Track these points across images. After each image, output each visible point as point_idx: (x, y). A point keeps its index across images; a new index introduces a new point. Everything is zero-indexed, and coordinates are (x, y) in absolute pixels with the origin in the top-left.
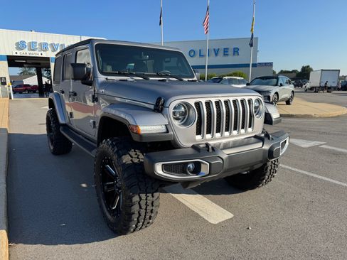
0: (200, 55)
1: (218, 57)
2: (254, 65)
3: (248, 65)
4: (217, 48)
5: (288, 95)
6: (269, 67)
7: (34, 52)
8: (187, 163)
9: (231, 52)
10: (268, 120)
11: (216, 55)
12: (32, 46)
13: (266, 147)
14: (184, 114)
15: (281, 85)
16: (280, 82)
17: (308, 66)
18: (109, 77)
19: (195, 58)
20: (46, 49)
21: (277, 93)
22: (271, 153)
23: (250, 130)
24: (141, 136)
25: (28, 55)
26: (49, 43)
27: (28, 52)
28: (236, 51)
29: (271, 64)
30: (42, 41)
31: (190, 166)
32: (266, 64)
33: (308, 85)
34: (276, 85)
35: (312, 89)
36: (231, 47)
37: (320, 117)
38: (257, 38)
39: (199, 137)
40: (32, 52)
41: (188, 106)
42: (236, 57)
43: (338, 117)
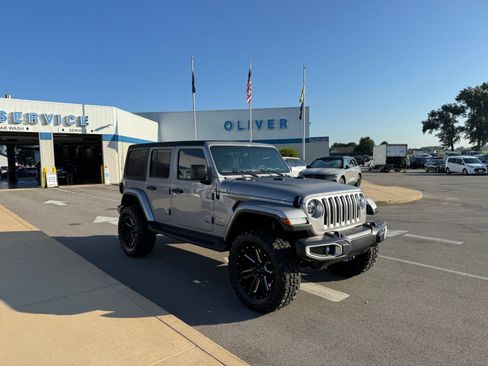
0: (239, 129)
1: (262, 131)
2: (307, 140)
3: (300, 141)
4: (259, 119)
5: (354, 179)
6: (325, 143)
7: (16, 126)
8: (325, 247)
9: (277, 124)
10: (369, 211)
11: (259, 127)
12: (14, 118)
13: (375, 233)
14: (314, 208)
15: (347, 167)
16: (346, 163)
17: (368, 138)
18: (228, 177)
19: (232, 132)
20: (34, 122)
21: (343, 177)
22: (378, 239)
23: (358, 220)
24: (292, 227)
25: (8, 130)
26: (39, 113)
27: (8, 126)
28: (283, 123)
29: (327, 139)
30: (29, 112)
31: (328, 249)
32: (321, 139)
33: (372, 163)
34: (342, 167)
35: (377, 167)
36: (277, 118)
37: (395, 204)
38: (307, 108)
39: (326, 227)
40: (13, 126)
41: (316, 202)
42: (284, 130)
43: (414, 202)
